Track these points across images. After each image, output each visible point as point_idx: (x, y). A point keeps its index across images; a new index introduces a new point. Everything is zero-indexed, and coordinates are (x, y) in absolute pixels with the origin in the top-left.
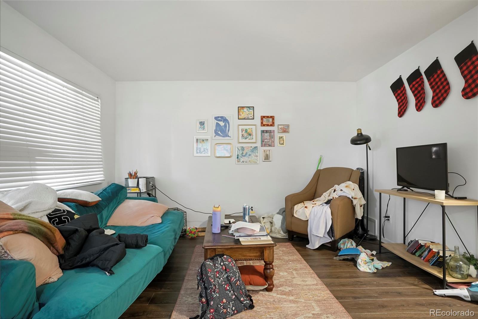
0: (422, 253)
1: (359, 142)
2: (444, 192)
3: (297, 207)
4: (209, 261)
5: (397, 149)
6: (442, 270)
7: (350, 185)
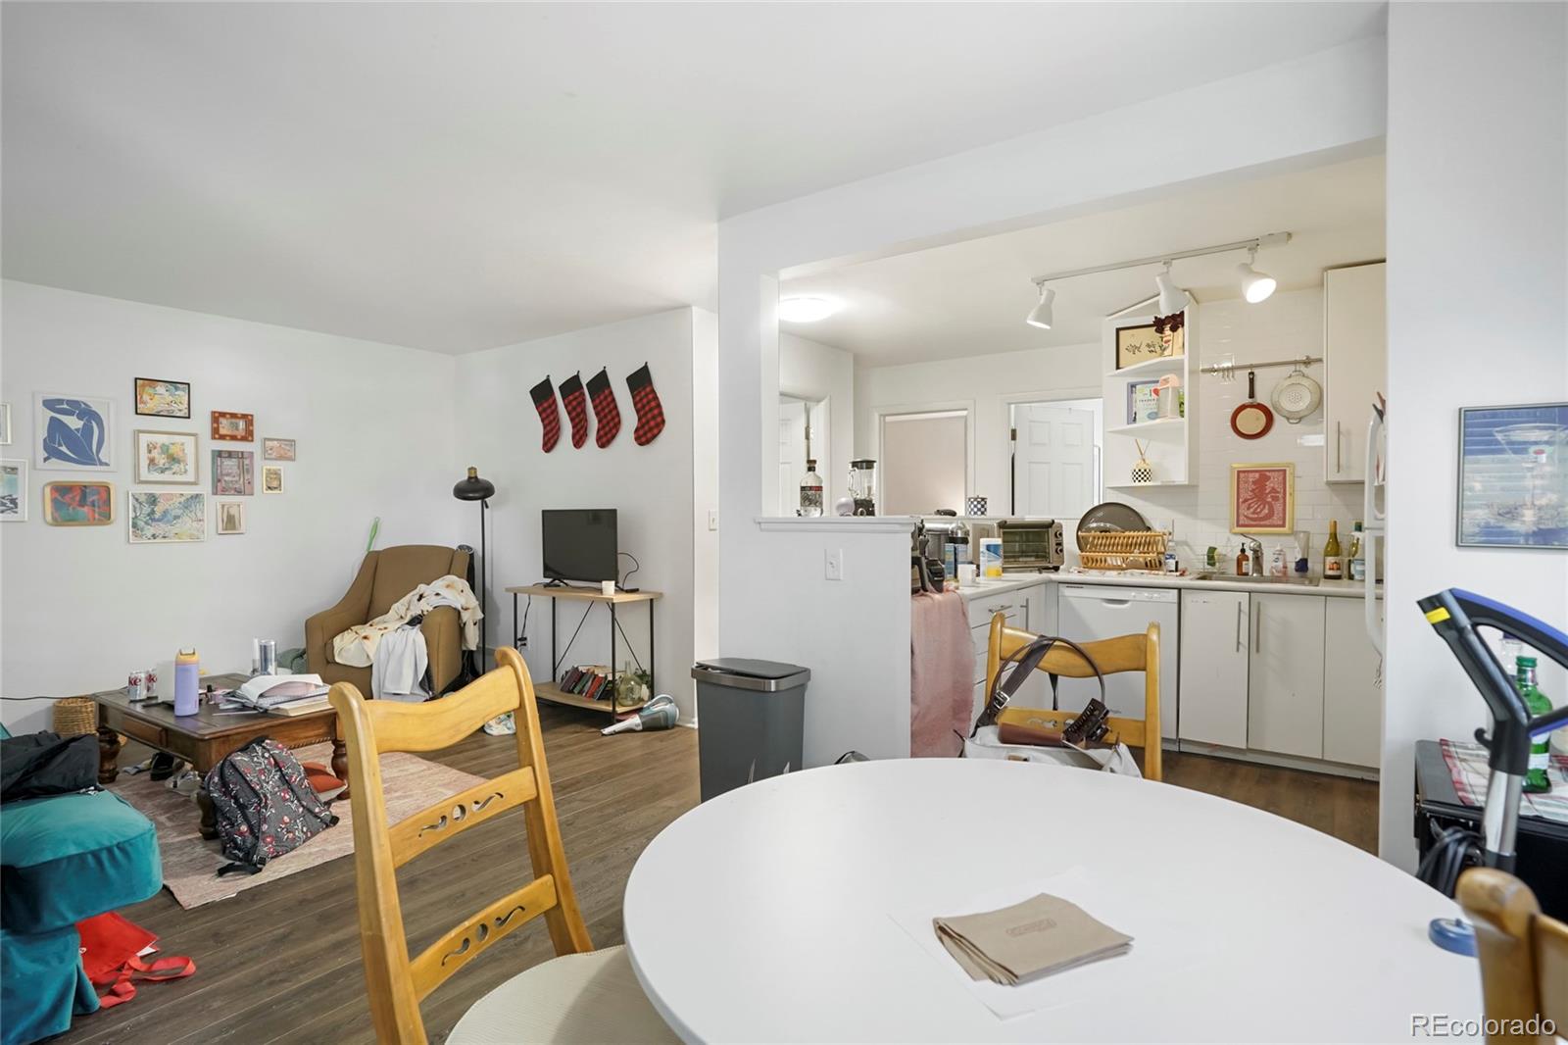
0: (583, 687)
1: (471, 495)
2: (613, 582)
3: (342, 640)
4: (239, 755)
5: (543, 511)
6: (611, 702)
7: (453, 582)
